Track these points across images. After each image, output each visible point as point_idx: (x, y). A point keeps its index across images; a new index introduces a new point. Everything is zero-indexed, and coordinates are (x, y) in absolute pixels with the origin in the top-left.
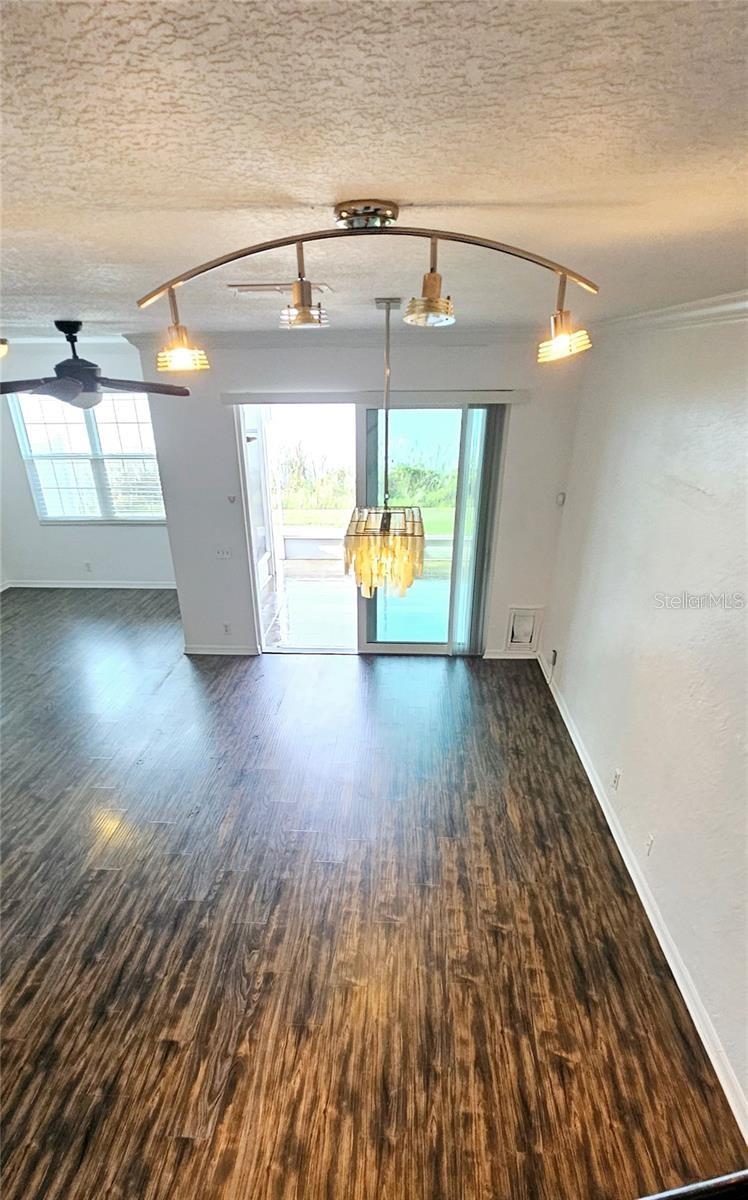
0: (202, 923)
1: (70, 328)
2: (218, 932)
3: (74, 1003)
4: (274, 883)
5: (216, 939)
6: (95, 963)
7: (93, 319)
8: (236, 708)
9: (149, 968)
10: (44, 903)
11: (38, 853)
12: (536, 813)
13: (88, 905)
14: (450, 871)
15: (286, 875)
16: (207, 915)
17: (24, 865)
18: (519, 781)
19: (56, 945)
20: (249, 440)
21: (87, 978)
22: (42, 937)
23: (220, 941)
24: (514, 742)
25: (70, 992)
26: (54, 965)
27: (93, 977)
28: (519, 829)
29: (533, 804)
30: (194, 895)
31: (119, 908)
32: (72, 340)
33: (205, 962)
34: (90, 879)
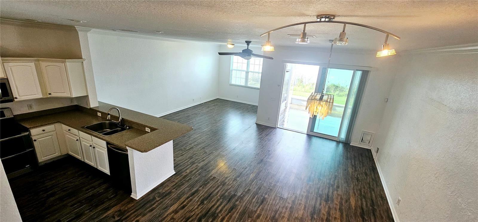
0: (236, 203)
1: (248, 43)
2: (241, 207)
3: (194, 214)
4: (262, 198)
5: (239, 210)
6: (204, 204)
7: (254, 41)
8: (265, 141)
9: (217, 211)
10: (197, 181)
11: (200, 166)
12: (362, 204)
13: (208, 186)
14: (324, 214)
15: (266, 196)
16: (239, 201)
17: (196, 169)
18: (357, 190)
19: (196, 194)
20: (287, 72)
21: (200, 208)
22: (193, 191)
23: (240, 211)
24: (357, 175)
25: (194, 210)
26: (193, 200)
27: (201, 208)
28: (354, 208)
29: (361, 200)
30: (237, 193)
31: (215, 190)
32: (248, 45)
33: (234, 216)
34: (211, 178)
